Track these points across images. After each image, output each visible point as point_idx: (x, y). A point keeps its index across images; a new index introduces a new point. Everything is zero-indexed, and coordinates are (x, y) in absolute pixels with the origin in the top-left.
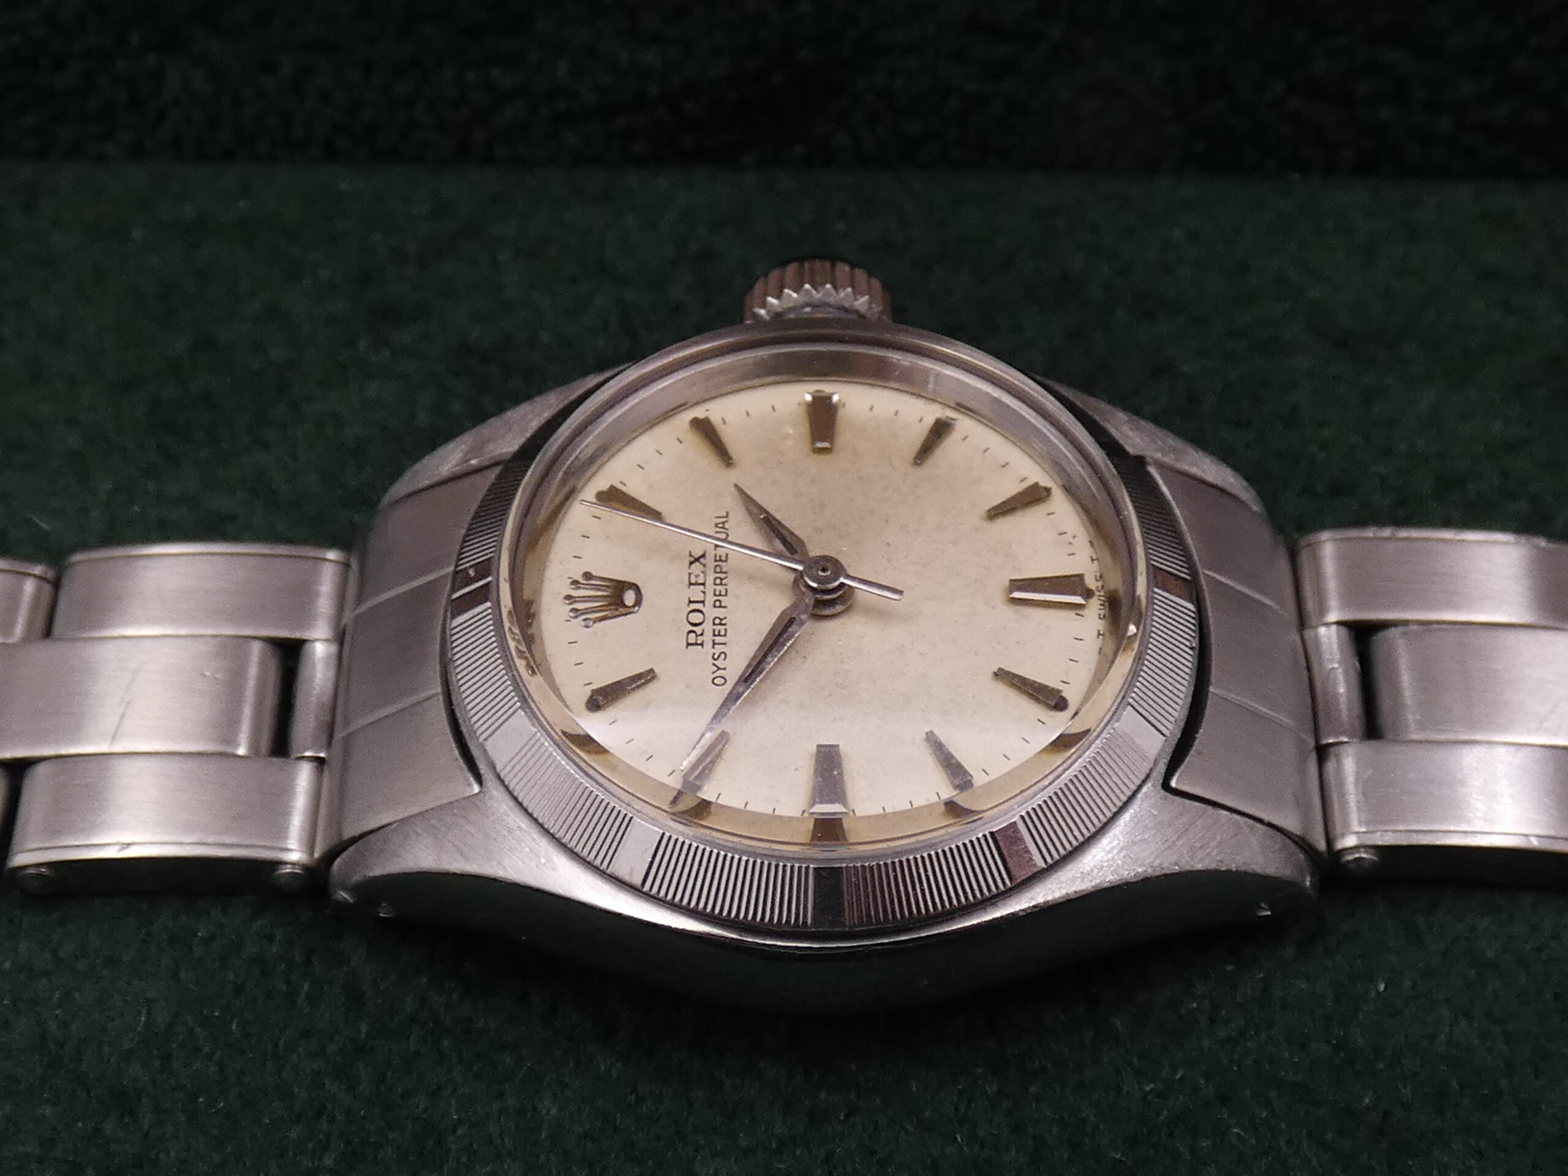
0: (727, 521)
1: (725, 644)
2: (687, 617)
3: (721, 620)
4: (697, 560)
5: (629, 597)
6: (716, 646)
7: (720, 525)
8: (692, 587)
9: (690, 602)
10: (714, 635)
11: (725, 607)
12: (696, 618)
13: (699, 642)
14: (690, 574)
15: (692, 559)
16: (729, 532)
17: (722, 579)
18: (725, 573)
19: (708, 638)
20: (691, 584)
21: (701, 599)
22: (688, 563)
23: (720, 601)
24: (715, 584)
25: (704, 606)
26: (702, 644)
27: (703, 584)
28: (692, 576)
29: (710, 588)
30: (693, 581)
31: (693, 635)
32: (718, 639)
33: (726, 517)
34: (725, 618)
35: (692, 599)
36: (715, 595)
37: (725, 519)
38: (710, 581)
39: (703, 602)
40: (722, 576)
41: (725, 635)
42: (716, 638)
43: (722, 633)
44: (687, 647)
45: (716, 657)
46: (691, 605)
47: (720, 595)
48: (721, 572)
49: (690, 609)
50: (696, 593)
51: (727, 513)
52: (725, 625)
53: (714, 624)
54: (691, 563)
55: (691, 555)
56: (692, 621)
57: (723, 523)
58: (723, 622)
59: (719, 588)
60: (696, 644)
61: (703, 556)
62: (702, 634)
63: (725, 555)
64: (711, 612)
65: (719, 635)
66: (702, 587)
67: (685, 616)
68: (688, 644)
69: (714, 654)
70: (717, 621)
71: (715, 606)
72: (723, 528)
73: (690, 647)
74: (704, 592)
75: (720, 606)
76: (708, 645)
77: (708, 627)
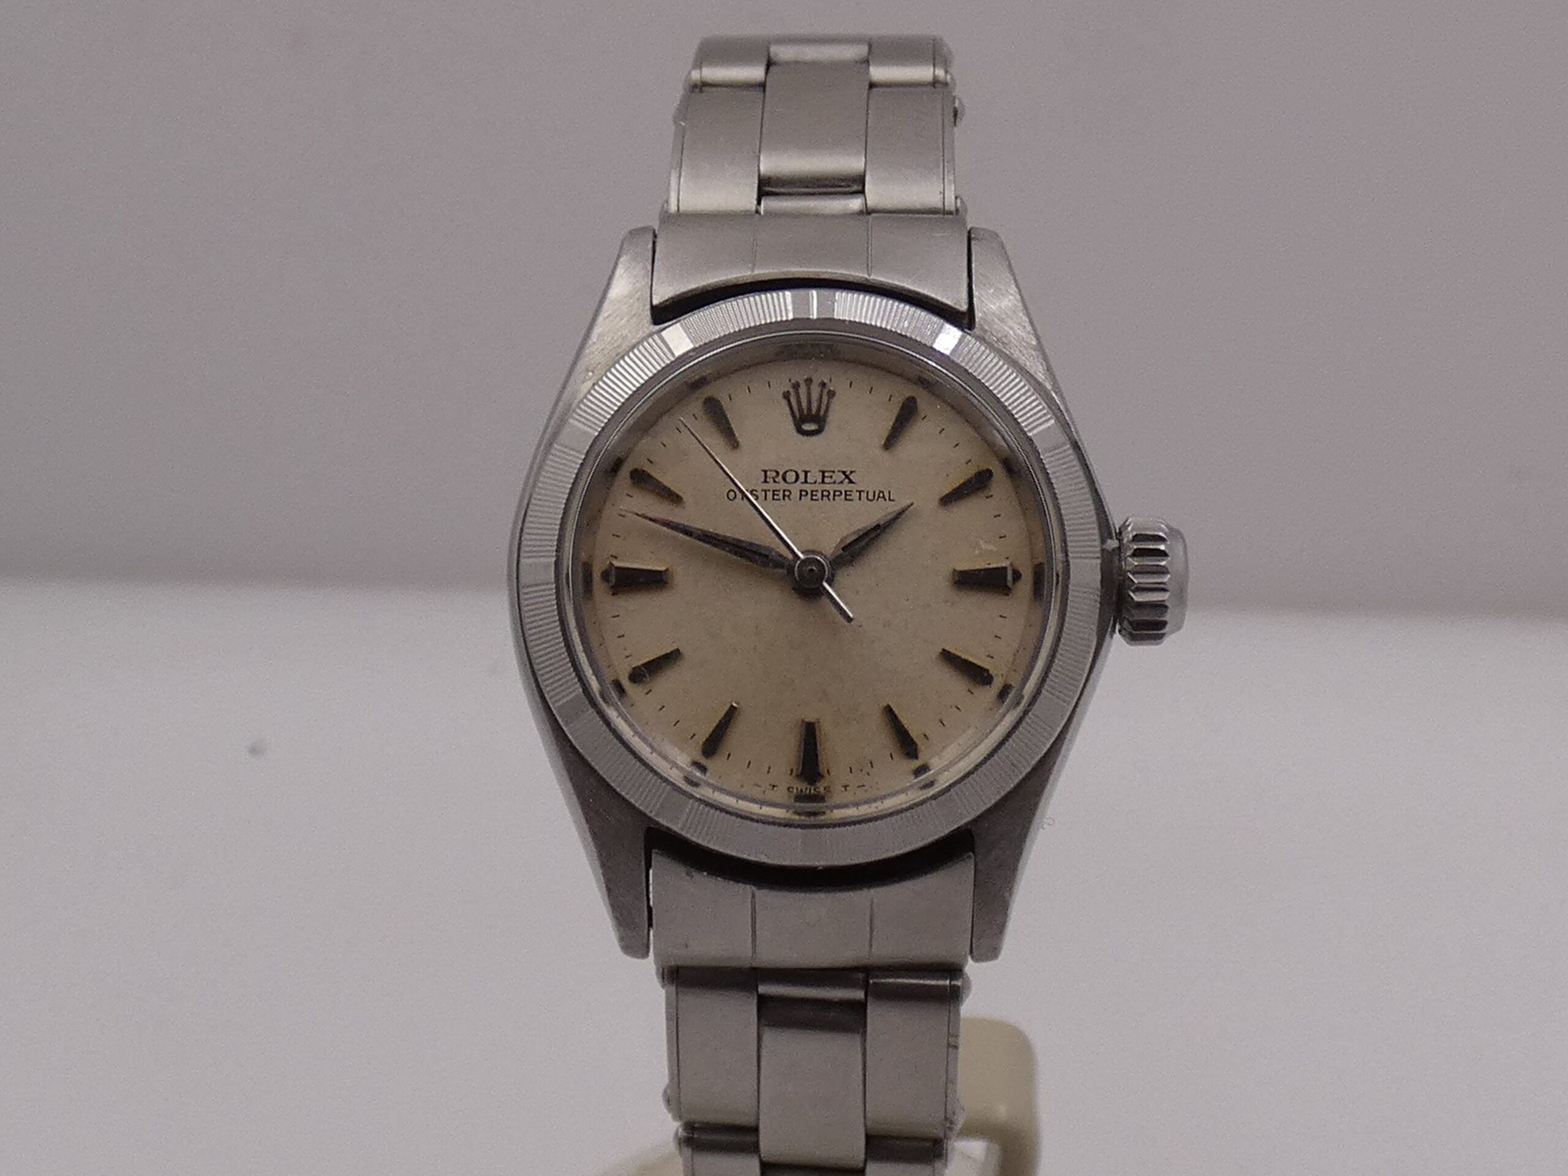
0: (885, 500)
1: (766, 499)
2: (791, 470)
3: (789, 496)
4: (847, 477)
5: (812, 427)
6: (764, 493)
7: (881, 495)
8: (821, 474)
9: (806, 473)
10: (774, 491)
11: (800, 498)
12: (791, 477)
13: (768, 480)
14: (834, 472)
15: (848, 473)
16: (875, 501)
17: (828, 496)
18: (834, 499)
19: (771, 486)
20: (823, 472)
21: (809, 481)
22: (845, 470)
23: (807, 494)
24: (822, 492)
25: (802, 483)
26: (766, 481)
27: (823, 482)
28: (831, 474)
29: (819, 487)
30: (826, 474)
31: (774, 474)
32: (770, 494)
33: (890, 499)
34: (790, 499)
35: (809, 474)
36: (812, 491)
37: (887, 498)
38: (826, 487)
39: (806, 482)
40: (831, 497)
41: (773, 499)
42: (771, 493)
43: (776, 497)
44: (763, 470)
45: (754, 492)
46: (803, 474)
47: (812, 495)
48: (834, 495)
49: (800, 472)
50: (815, 476)
51: (893, 500)
52: (784, 499)
53: (784, 491)
54: (844, 473)
55: (851, 472)
56: (788, 474)
57: (884, 497)
58: (786, 498)
59: (819, 495)
60: (766, 476)
61: (851, 482)
62: (775, 481)
63: (851, 498)
64: (795, 489)
65: (774, 495)
66: (820, 480)
67: (794, 468)
68: (766, 472)
69: (756, 491)
70: (787, 493)
71: (801, 491)
72: (879, 497)
73: (763, 473)
74: (815, 482)
75: (801, 495)
76: (766, 486)
77: (782, 485)
